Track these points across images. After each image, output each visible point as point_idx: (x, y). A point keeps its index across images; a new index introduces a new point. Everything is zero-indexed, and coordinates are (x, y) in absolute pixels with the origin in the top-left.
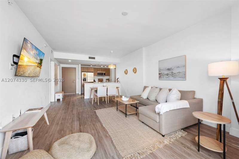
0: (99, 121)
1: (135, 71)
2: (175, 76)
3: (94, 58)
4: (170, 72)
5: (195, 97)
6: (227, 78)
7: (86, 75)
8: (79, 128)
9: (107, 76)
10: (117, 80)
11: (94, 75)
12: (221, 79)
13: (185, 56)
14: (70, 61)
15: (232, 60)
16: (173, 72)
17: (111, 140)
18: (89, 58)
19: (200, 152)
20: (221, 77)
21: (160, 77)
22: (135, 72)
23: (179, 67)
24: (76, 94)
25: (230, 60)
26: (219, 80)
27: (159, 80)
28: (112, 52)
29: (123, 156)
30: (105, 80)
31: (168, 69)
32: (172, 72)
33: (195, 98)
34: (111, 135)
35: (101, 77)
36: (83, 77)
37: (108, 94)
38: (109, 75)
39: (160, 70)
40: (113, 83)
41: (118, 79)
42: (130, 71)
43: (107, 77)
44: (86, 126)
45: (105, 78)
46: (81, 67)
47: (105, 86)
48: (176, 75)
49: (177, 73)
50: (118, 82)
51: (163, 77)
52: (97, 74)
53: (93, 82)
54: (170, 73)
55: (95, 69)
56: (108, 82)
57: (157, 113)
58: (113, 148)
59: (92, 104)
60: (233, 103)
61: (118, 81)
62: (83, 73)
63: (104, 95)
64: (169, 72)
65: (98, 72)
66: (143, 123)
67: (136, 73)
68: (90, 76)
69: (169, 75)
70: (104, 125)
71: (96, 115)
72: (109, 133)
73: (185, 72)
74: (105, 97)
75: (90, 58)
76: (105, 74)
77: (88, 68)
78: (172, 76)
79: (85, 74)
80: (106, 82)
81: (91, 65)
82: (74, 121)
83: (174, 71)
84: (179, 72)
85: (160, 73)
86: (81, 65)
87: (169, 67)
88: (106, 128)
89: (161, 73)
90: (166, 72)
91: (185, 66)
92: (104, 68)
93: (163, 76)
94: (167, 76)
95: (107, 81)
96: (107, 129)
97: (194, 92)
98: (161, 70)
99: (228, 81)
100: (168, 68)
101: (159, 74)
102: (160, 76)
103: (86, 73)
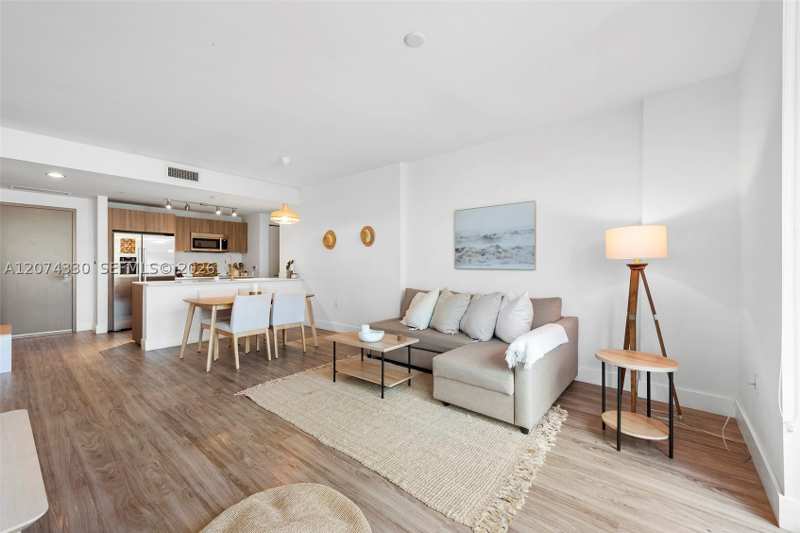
0: (293, 429)
1: (368, 237)
2: (505, 257)
3: (194, 177)
4: (491, 247)
5: (563, 314)
6: (644, 265)
7: (138, 245)
8: (223, 474)
9: (236, 251)
10: (288, 267)
11: (178, 247)
12: (631, 266)
13: (534, 202)
14: (56, 175)
15: (644, 221)
16: (501, 245)
17: (390, 485)
18: (170, 174)
19: (622, 451)
20: (633, 263)
21: (458, 261)
22: (368, 240)
23: (516, 233)
24: (74, 332)
25: (639, 223)
26: (629, 271)
27: (456, 268)
28: (286, 160)
29: (468, 522)
30: (222, 270)
31: (485, 237)
32: (498, 247)
33: (562, 318)
34: (377, 468)
35: (205, 258)
36: (118, 255)
37: (274, 324)
38: (243, 248)
39: (458, 238)
40: (264, 279)
41: (289, 264)
42: (348, 236)
43: (237, 258)
44: (247, 460)
45: (223, 260)
46: (111, 211)
47: (256, 290)
48: (508, 255)
49: (513, 249)
50: (294, 276)
51: (470, 260)
52: (188, 242)
53: (171, 278)
54: (493, 250)
55: (179, 220)
56: (240, 277)
57: (510, 366)
58: (415, 507)
59: (208, 370)
60: (656, 322)
61: (291, 273)
62: (118, 237)
63: (260, 326)
64: (489, 245)
65: (195, 235)
66: (446, 404)
67: (373, 246)
68: (157, 250)
69: (487, 256)
70: (325, 441)
71: (262, 410)
72: (367, 463)
73: (534, 247)
74: (264, 335)
75: (173, 172)
76: (225, 246)
77: (144, 214)
78: (498, 258)
79: (132, 242)
80: (229, 276)
81: (168, 203)
82: (170, 450)
83: (504, 244)
84: (518, 248)
85: (459, 247)
86: (109, 200)
87: (488, 233)
88: (339, 448)
89: (463, 249)
90: (480, 246)
91: (533, 231)
92: (227, 219)
93: (469, 256)
94: (480, 258)
95: (236, 273)
96: (346, 451)
97: (557, 301)
98: (461, 238)
99: (646, 270)
100: (483, 234)
101: (457, 250)
102: (461, 257)
103: (137, 238)
